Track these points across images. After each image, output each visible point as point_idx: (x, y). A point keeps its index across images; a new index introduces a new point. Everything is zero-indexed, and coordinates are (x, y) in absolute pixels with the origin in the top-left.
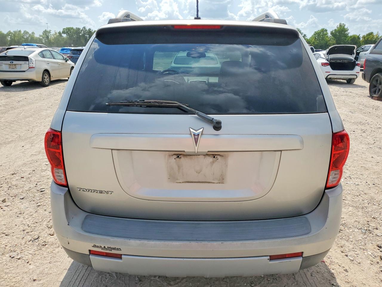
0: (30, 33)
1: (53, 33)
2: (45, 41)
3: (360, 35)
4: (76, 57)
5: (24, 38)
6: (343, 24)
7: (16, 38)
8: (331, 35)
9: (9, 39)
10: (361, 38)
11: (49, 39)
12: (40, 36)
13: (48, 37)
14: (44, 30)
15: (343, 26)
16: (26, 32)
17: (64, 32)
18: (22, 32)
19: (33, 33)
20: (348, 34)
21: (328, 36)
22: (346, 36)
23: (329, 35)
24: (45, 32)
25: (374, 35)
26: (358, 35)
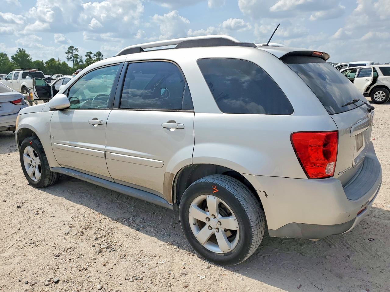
3: (43, 61)
6: (23, 49)
8: (12, 60)
10: (45, 64)
15: (23, 51)
20: (31, 60)
21: (9, 61)
22: (29, 61)
23: (10, 59)
25: (56, 61)
26: (41, 61)
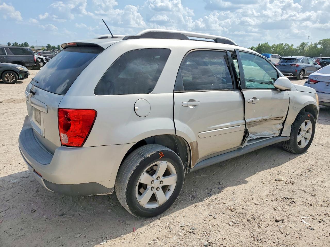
0: (290, 45)
1: (309, 44)
2: (300, 52)
4: (282, 64)
5: (284, 49)
7: (277, 50)
9: (273, 50)
11: (304, 50)
12: (297, 47)
13: (303, 48)
14: (302, 42)
16: (287, 45)
17: (319, 43)
18: (284, 44)
19: (292, 45)
24: (303, 44)
